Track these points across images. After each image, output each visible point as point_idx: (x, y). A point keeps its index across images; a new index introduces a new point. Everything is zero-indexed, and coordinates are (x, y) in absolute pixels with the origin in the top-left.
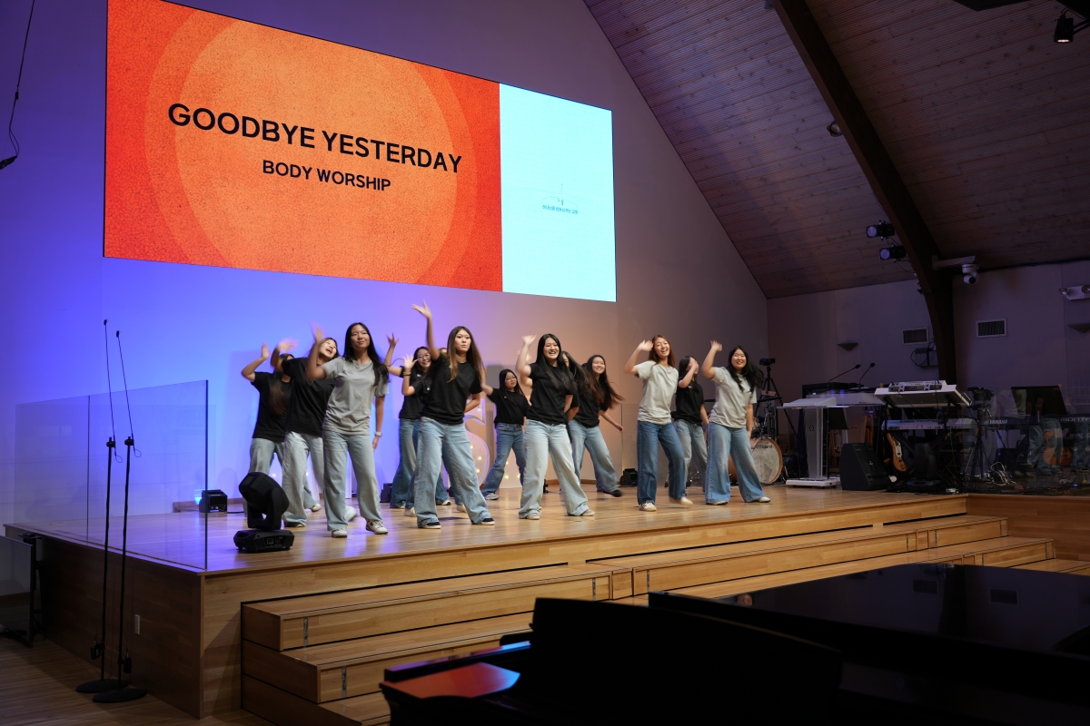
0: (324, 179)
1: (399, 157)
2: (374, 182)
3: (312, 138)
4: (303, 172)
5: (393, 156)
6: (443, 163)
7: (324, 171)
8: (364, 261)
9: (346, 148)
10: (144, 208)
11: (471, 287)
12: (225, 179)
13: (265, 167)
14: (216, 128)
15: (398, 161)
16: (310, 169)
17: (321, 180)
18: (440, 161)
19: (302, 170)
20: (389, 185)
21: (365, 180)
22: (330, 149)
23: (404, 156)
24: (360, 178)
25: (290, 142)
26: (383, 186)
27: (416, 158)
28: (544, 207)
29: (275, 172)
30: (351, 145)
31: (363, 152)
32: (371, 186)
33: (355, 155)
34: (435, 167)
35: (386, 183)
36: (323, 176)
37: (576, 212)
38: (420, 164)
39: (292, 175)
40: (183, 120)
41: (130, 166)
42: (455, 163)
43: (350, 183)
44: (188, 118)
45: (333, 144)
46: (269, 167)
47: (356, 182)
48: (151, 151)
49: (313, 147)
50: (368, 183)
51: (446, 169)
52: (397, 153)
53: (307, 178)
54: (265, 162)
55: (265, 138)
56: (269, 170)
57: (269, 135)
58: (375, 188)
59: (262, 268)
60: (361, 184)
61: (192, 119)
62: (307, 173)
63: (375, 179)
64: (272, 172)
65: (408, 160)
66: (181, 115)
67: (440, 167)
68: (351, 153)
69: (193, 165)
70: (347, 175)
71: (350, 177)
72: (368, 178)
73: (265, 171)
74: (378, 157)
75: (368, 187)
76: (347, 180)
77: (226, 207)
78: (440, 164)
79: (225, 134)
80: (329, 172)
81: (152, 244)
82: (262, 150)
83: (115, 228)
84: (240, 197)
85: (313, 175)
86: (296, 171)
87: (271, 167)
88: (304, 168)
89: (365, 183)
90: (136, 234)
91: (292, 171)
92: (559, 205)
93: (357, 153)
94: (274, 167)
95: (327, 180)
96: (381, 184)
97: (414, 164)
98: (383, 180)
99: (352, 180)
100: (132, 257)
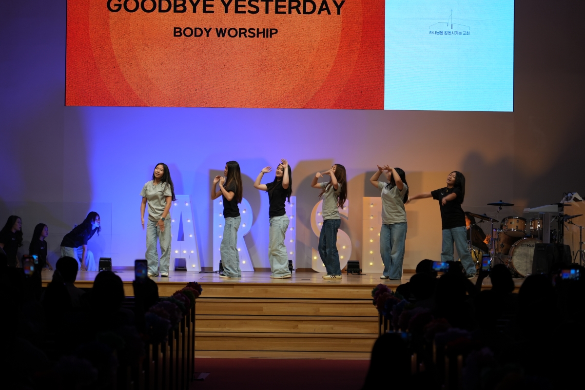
0: (221, 35)
1: (286, 10)
2: (263, 32)
3: (212, 6)
4: (205, 33)
5: (280, 10)
6: (327, 9)
7: (221, 29)
8: (254, 94)
9: (240, 9)
10: (91, 72)
11: (352, 107)
12: (146, 45)
13: (175, 32)
14: (140, 9)
15: (285, 13)
16: (210, 29)
17: (219, 36)
18: (324, 7)
19: (204, 31)
20: (276, 32)
21: (255, 32)
22: (226, 11)
23: (290, 8)
24: (251, 31)
25: (195, 11)
26: (271, 34)
27: (301, 8)
28: (432, 33)
29: (183, 35)
30: (244, 6)
31: (254, 9)
32: (261, 35)
33: (248, 13)
34: (319, 13)
35: (274, 31)
36: (221, 33)
37: (468, 33)
38: (305, 12)
39: (196, 36)
40: (116, 8)
41: (82, 45)
42: (339, 7)
43: (243, 35)
44: (120, 6)
45: (229, 7)
46: (178, 32)
47: (248, 34)
48: (95, 32)
49: (213, 12)
50: (258, 33)
51: (329, 13)
52: (284, 6)
53: (208, 36)
54: (175, 28)
55: (175, 11)
56: (179, 34)
57: (178, 9)
58: (264, 37)
59: (172, 106)
60: (252, 35)
61: (123, 6)
62: (208, 32)
63: (264, 29)
64: (181, 35)
65: (294, 11)
66: (116, 5)
67: (325, 12)
68: (244, 12)
69: (123, 38)
70: (240, 29)
71: (243, 31)
72: (258, 29)
73: (175, 36)
74: (267, 12)
75: (258, 37)
76: (240, 33)
77: (146, 65)
78: (324, 9)
79: (146, 13)
80: (226, 29)
81: (96, 95)
82: (173, 20)
83: (72, 86)
84: (156, 56)
85: (213, 33)
86: (199, 32)
87: (180, 32)
88: (205, 29)
89: (254, 33)
90: (86, 89)
91: (196, 32)
92: (449, 29)
93: (249, 11)
94: (182, 32)
95: (223, 36)
96: (269, 33)
97: (299, 12)
98: (271, 30)
99: (244, 33)
100: (83, 104)
